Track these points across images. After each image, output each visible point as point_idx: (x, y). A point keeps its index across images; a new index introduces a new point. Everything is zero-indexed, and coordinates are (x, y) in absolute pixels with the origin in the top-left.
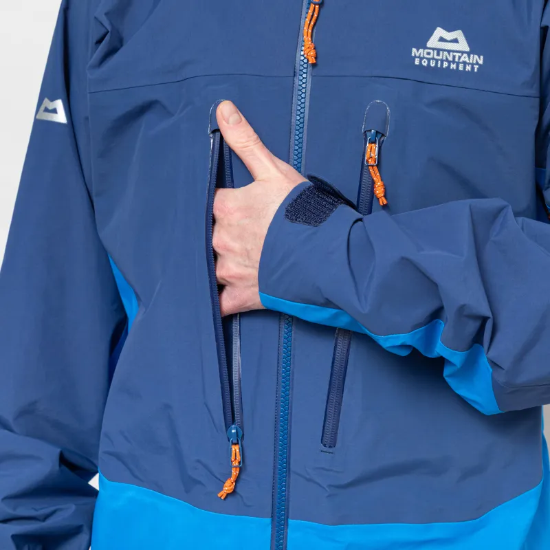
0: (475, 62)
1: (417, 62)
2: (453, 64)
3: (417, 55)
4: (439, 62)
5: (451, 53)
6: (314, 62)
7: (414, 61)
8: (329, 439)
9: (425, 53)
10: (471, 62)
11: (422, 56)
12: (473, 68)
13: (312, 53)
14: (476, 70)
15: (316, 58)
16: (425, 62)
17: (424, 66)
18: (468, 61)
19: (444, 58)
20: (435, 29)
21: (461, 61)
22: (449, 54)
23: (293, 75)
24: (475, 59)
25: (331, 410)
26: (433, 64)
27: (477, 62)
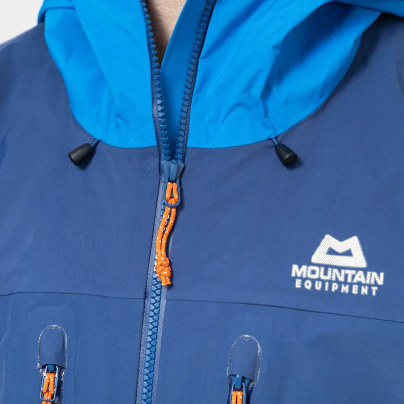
0: (373, 282)
1: (298, 284)
2: (345, 286)
3: (299, 275)
4: (327, 284)
5: (343, 271)
6: (169, 283)
9: (309, 271)
10: (368, 282)
11: (304, 276)
12: (370, 291)
13: (166, 272)
14: (374, 294)
16: (308, 284)
17: (307, 290)
18: (364, 282)
19: (334, 279)
20: (323, 237)
21: (355, 281)
22: (340, 272)
23: (142, 297)
24: (373, 278)
26: (318, 286)
27: (376, 282)
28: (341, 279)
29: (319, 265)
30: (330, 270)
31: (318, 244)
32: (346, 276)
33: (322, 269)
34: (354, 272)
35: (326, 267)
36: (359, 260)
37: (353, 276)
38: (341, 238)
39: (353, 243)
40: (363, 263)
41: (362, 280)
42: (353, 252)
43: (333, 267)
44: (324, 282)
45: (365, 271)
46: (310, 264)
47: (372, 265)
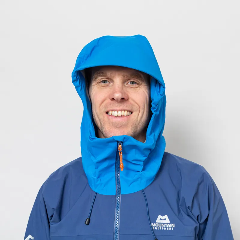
10: (171, 227)
19: (162, 226)
27: (173, 226)
28: (164, 226)
29: (158, 223)
30: (161, 224)
31: (157, 218)
32: (165, 225)
34: (167, 224)
35: (160, 223)
36: (168, 221)
37: (167, 225)
38: (163, 215)
39: (166, 217)
40: (169, 222)
42: (166, 219)
43: (162, 223)
44: (160, 227)
45: (170, 224)
46: (156, 223)
47: (171, 222)
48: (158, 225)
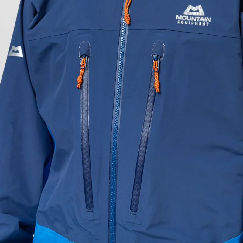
0: (207, 21)
1: (178, 22)
2: (196, 22)
3: (179, 19)
4: (189, 22)
5: (195, 17)
6: (129, 23)
7: (177, 22)
8: (134, 208)
9: (183, 17)
10: (205, 21)
11: (181, 19)
12: (206, 24)
13: (128, 19)
14: (207, 25)
15: (130, 21)
16: (182, 22)
17: (182, 24)
18: (203, 21)
19: (192, 20)
20: (188, 5)
21: (200, 21)
22: (194, 18)
23: (119, 29)
24: (207, 19)
25: (135, 193)
26: (186, 23)
27: (208, 21)
28: (195, 20)
29: (187, 15)
30: (190, 17)
31: (186, 8)
32: (197, 19)
33: (188, 17)
34: (200, 18)
35: (189, 16)
37: (199, 19)
38: (195, 6)
39: (199, 7)
40: (203, 14)
41: (203, 20)
42: (199, 10)
43: (192, 16)
44: (188, 21)
45: (204, 17)
46: (183, 15)
47: (207, 15)
48: (187, 18)
